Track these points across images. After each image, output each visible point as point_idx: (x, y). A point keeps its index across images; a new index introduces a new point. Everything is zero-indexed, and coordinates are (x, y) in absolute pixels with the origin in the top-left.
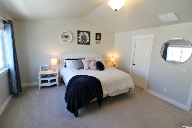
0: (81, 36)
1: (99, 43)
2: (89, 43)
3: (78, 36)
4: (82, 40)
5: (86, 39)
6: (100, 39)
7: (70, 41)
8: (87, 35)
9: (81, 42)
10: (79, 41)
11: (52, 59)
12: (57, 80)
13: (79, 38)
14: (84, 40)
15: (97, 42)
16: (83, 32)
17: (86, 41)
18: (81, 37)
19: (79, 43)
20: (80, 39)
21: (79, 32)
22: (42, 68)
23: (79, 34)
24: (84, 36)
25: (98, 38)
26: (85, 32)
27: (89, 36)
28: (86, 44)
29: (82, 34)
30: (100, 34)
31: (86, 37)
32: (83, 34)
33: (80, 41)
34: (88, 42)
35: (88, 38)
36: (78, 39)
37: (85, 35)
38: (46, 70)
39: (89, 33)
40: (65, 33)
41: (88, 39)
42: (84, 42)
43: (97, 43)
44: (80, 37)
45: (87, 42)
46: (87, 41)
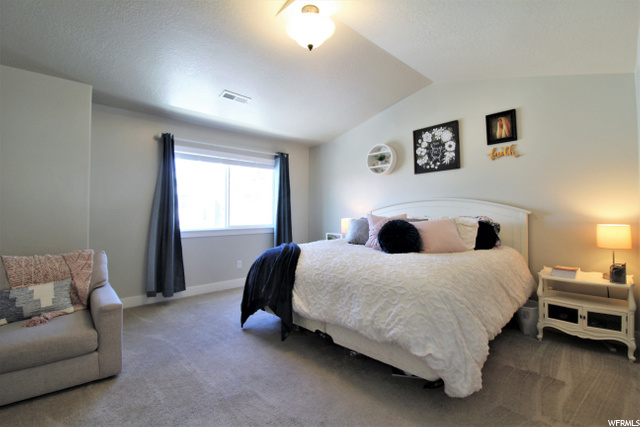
0: (425, 144)
1: (512, 152)
2: (456, 164)
3: (416, 148)
4: (430, 158)
5: (443, 152)
6: (513, 136)
7: (389, 167)
8: (446, 135)
9: (427, 164)
10: (418, 161)
13: (418, 152)
14: (434, 158)
15: (499, 151)
16: (430, 129)
17: (443, 156)
18: (427, 148)
19: (418, 170)
20: (421, 157)
21: (417, 135)
23: (420, 141)
24: (437, 141)
26: (438, 127)
27: (456, 138)
28: (443, 168)
29: (427, 137)
30: (511, 115)
31: (444, 145)
32: (434, 136)
33: (420, 162)
34: (451, 160)
35: (453, 144)
36: (416, 157)
37: (437, 138)
39: (454, 126)
41: (453, 148)
42: (435, 163)
43: (495, 156)
44: (421, 151)
45: (447, 160)
46: (449, 156)
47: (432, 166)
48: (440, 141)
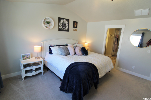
0: (61, 23)
1: (76, 30)
2: (68, 30)
4: (63, 27)
5: (66, 26)
6: (76, 27)
7: (52, 27)
8: (66, 22)
9: (62, 29)
10: (60, 27)
11: (35, 46)
12: (42, 68)
14: (64, 27)
15: (75, 29)
16: (63, 19)
17: (65, 28)
18: (62, 24)
19: (60, 30)
20: (60, 26)
21: (60, 19)
22: (23, 57)
23: (60, 21)
25: (75, 26)
26: (65, 19)
27: (68, 24)
28: (65, 31)
29: (62, 21)
30: (77, 22)
31: (66, 25)
32: (64, 21)
35: (68, 25)
36: (59, 26)
38: (27, 58)
39: (68, 20)
40: (47, 19)
41: (68, 26)
42: (64, 29)
43: (74, 30)
44: (60, 24)
45: (66, 29)
46: (67, 28)
47: (63, 30)
48: (65, 23)
